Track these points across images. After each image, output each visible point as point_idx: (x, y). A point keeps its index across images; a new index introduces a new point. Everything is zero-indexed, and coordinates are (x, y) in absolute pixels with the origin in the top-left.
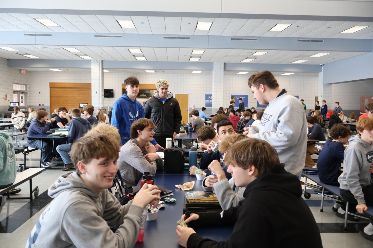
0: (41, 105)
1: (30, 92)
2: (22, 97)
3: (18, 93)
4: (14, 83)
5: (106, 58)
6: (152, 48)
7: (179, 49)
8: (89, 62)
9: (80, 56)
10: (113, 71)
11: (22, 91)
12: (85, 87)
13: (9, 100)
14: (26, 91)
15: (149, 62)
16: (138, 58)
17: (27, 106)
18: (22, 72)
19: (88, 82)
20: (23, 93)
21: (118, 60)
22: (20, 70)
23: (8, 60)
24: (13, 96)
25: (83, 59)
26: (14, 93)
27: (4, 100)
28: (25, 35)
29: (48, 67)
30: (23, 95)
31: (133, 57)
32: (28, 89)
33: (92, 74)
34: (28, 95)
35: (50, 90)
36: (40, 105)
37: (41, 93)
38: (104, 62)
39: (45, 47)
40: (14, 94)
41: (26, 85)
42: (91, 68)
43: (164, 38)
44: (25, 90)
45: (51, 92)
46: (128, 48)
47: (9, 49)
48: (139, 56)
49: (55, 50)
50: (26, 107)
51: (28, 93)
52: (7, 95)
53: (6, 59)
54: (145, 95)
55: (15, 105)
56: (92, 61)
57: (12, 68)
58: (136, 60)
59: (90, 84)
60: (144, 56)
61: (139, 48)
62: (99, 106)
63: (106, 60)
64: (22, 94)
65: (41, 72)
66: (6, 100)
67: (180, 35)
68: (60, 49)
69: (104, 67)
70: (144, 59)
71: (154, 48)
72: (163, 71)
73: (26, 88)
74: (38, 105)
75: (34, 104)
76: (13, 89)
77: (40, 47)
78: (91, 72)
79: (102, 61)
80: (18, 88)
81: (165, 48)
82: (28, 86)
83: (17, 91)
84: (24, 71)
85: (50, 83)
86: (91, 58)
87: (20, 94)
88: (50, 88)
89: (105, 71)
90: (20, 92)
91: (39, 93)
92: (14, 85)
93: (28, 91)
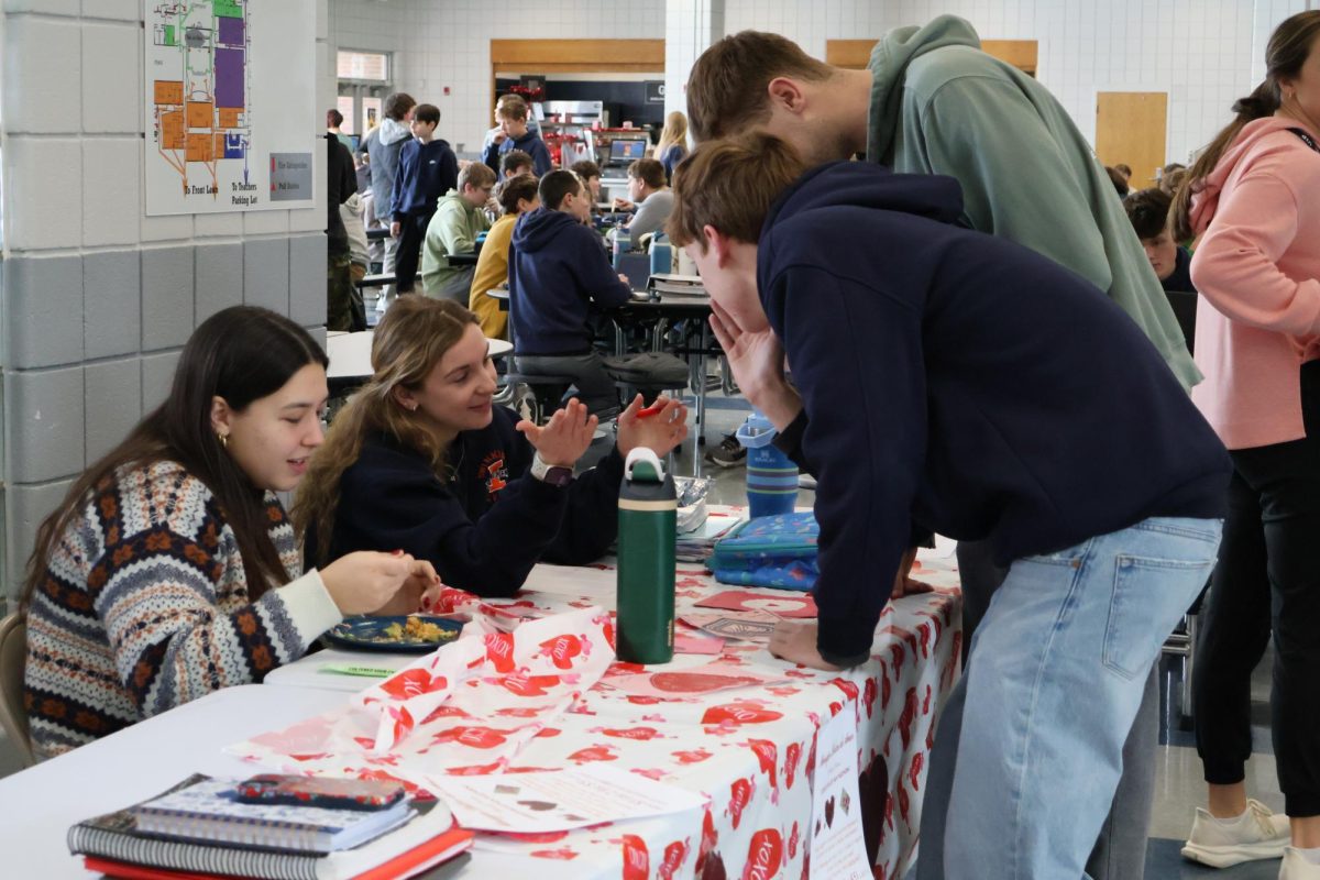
2: (372, 112)
3: (354, 95)
4: (342, 47)
11: (374, 80)
14: (388, 84)
19: (649, 34)
20: (377, 93)
26: (339, 94)
30: (376, 104)
32: (396, 75)
37: (451, 91)
40: (341, 99)
41: (389, 54)
44: (382, 76)
59: (660, 45)
64: (372, 95)
73: (390, 66)
76: (335, 75)
80: (353, 66)
82: (397, 57)
83: (354, 82)
85: (495, 43)
87: (362, 96)
88: (495, 65)
90: (364, 89)
91: (443, 90)
92: (342, 56)
93: (396, 82)
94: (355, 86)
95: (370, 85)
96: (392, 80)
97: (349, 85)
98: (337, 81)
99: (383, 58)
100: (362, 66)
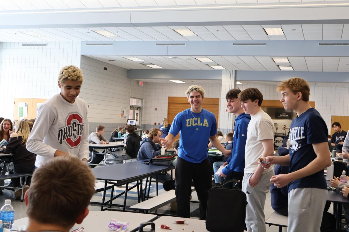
0: (157, 124)
1: (145, 107)
2: (137, 114)
3: (133, 109)
4: (131, 97)
5: (242, 67)
6: (304, 57)
7: (339, 57)
8: (219, 72)
9: (210, 66)
10: (247, 83)
11: (138, 106)
12: (210, 103)
13: (125, 117)
14: (141, 107)
15: (297, 72)
16: (282, 68)
17: (141, 124)
18: (140, 84)
20: (139, 109)
21: (255, 70)
22: (138, 82)
23: (128, 70)
24: (129, 112)
25: (213, 69)
27: (121, 117)
28: (157, 44)
29: (169, 78)
30: (138, 112)
31: (277, 67)
33: (222, 87)
34: (143, 111)
35: (169, 106)
36: (155, 124)
37: (157, 109)
38: (238, 73)
39: (175, 58)
40: (130, 110)
41: (142, 99)
42: (221, 80)
43: (320, 44)
44: (140, 105)
45: (169, 108)
46: (272, 57)
47: (136, 59)
48: (284, 65)
49: (186, 60)
50: (140, 126)
51: (144, 109)
52: (124, 111)
53: (126, 69)
54: (287, 116)
55: (133, 123)
56: (223, 71)
57: (131, 79)
58: (279, 70)
59: (218, 100)
60: (290, 66)
61: (286, 57)
62: (229, 128)
63: (241, 71)
65: (159, 84)
66: (123, 116)
67: (341, 41)
68: (192, 59)
69: (237, 79)
70: (290, 69)
71: (305, 57)
72: (315, 84)
73: (142, 103)
74: (154, 124)
75: (149, 122)
76: (129, 104)
77: (170, 57)
78: (221, 84)
79: (236, 71)
80: (134, 102)
81: (321, 57)
82: (144, 101)
83: (133, 106)
84: (141, 83)
85: (169, 98)
86: (223, 68)
87: (135, 110)
88: (169, 103)
89: (238, 83)
90: (136, 108)
91: (155, 109)
92: (131, 99)
93: (143, 107)
94: (134, 107)
95: (137, 107)
96: (142, 106)
97: (132, 107)
98: (130, 106)
99: (140, 100)
100: (135, 102)
